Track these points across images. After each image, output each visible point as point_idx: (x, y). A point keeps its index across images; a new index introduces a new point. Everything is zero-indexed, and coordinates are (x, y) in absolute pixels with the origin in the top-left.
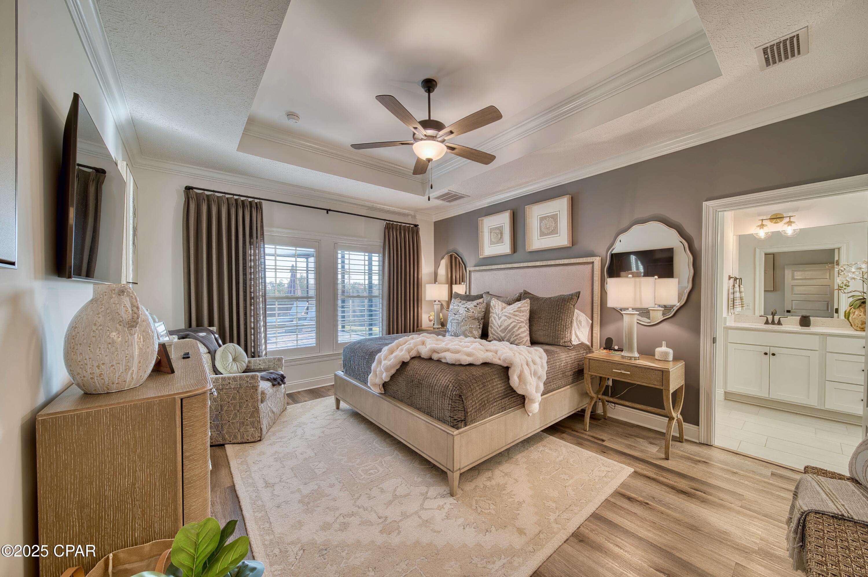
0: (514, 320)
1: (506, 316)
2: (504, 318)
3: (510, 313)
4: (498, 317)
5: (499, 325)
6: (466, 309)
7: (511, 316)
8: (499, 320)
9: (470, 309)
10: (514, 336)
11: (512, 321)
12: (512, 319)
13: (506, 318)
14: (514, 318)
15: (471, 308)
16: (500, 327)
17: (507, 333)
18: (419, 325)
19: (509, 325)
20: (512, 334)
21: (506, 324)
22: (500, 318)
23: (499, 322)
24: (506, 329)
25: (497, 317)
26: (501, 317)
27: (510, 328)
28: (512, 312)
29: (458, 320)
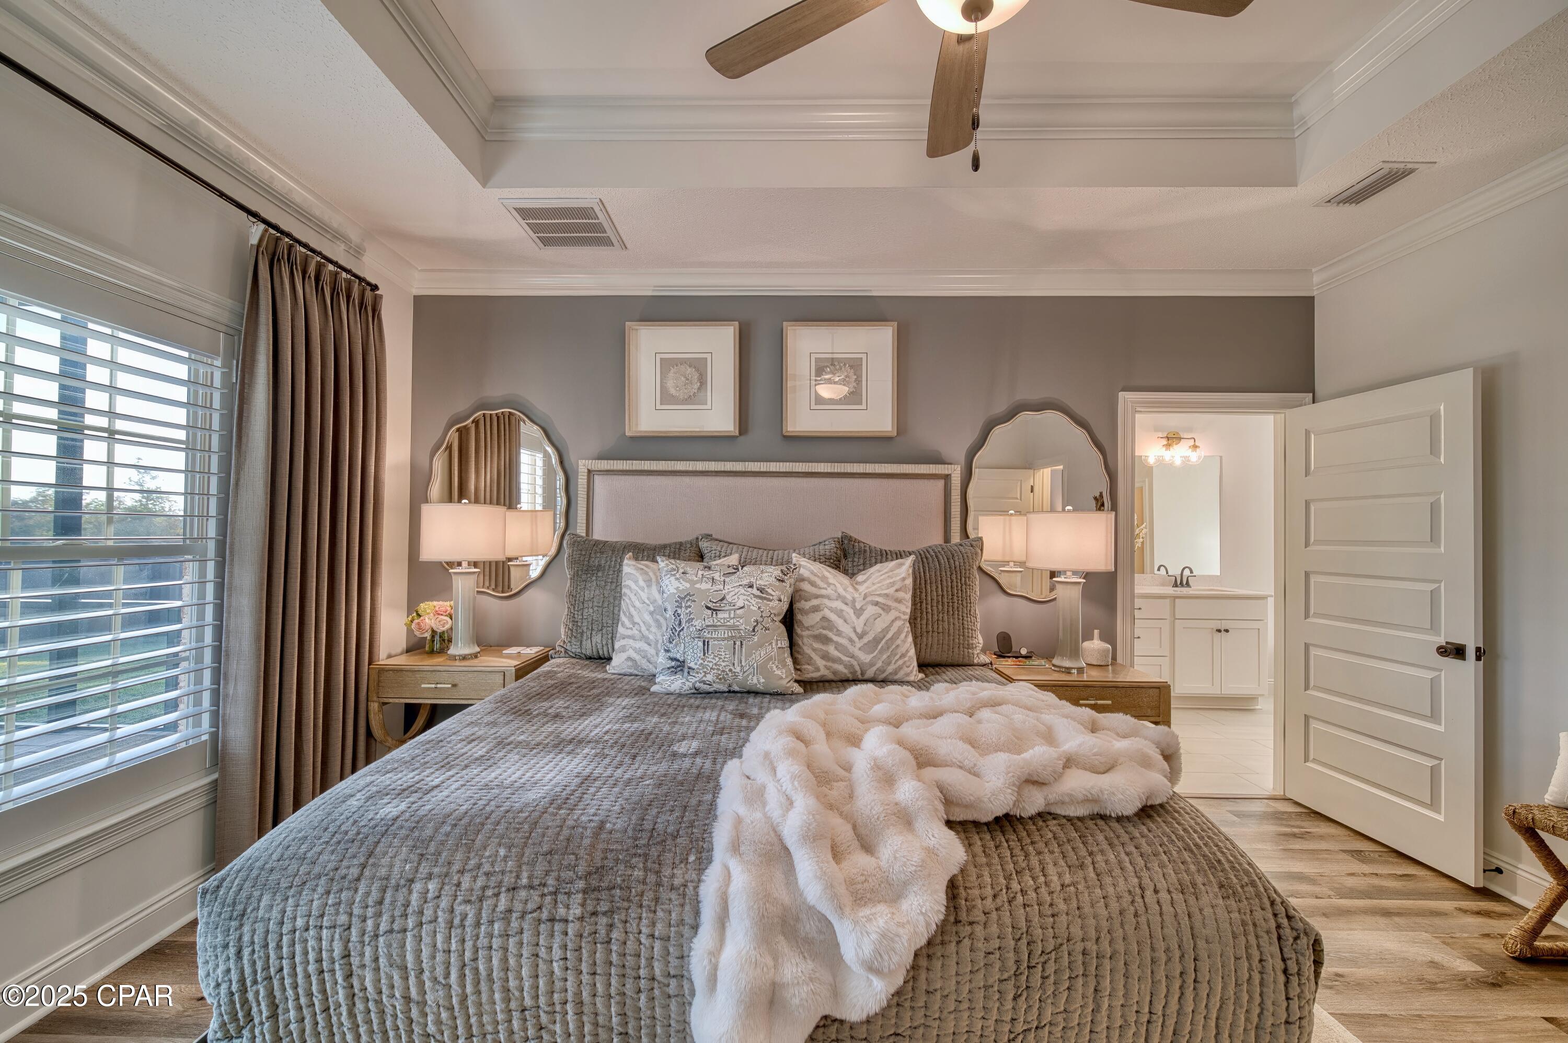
0: (897, 614)
1: (877, 604)
2: (871, 610)
3: (887, 595)
4: (854, 607)
5: (859, 630)
6: (755, 591)
7: (890, 603)
8: (858, 617)
9: (770, 591)
10: (898, 657)
11: (893, 618)
12: (893, 611)
13: (877, 610)
14: (896, 609)
15: (770, 585)
16: (860, 637)
17: (881, 652)
18: (376, 658)
19: (886, 630)
20: (893, 654)
21: (880, 625)
22: (859, 613)
23: (859, 624)
24: (876, 641)
25: (849, 611)
26: (862, 610)
27: (889, 636)
28: (891, 591)
29: (734, 628)
